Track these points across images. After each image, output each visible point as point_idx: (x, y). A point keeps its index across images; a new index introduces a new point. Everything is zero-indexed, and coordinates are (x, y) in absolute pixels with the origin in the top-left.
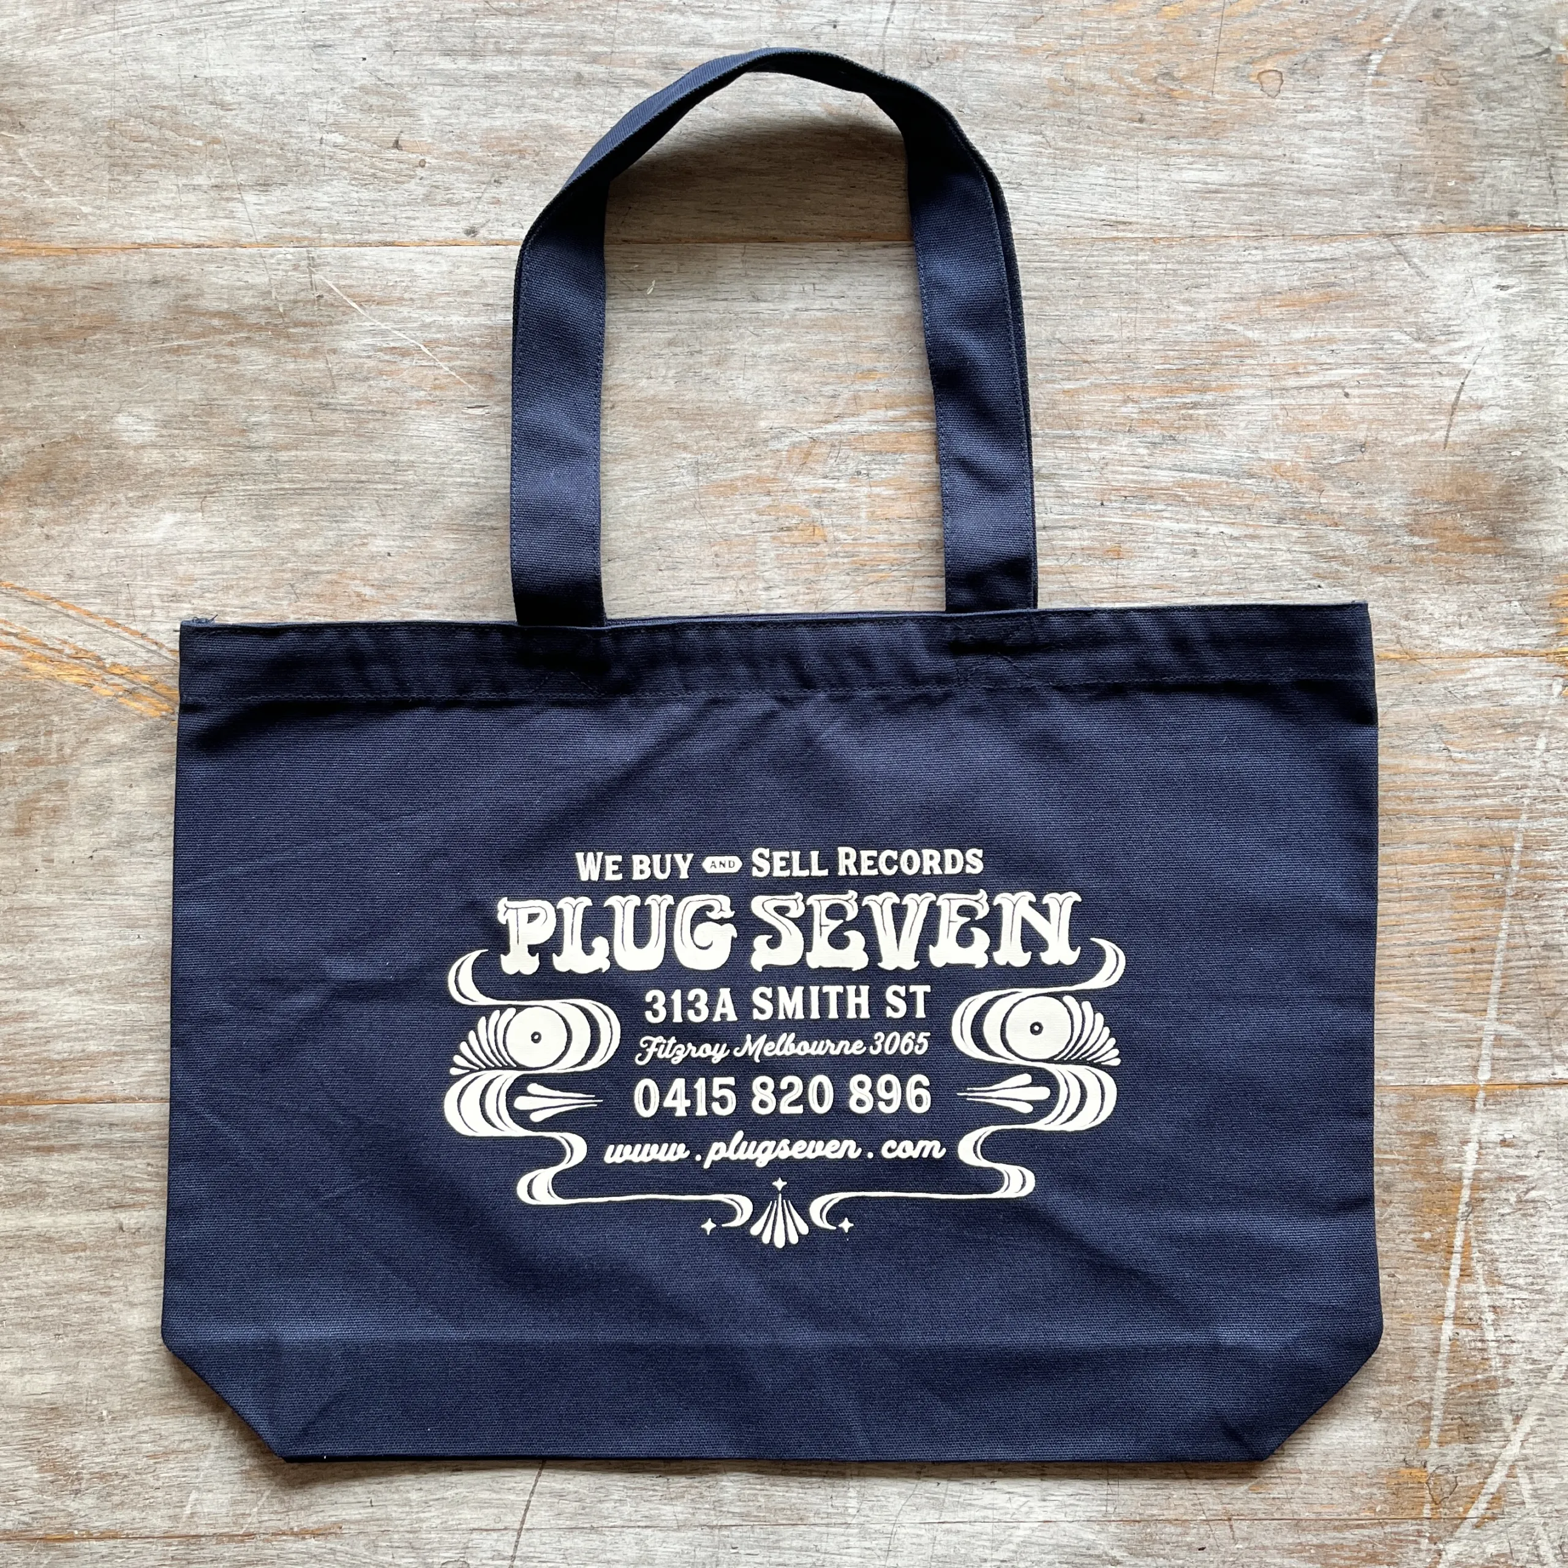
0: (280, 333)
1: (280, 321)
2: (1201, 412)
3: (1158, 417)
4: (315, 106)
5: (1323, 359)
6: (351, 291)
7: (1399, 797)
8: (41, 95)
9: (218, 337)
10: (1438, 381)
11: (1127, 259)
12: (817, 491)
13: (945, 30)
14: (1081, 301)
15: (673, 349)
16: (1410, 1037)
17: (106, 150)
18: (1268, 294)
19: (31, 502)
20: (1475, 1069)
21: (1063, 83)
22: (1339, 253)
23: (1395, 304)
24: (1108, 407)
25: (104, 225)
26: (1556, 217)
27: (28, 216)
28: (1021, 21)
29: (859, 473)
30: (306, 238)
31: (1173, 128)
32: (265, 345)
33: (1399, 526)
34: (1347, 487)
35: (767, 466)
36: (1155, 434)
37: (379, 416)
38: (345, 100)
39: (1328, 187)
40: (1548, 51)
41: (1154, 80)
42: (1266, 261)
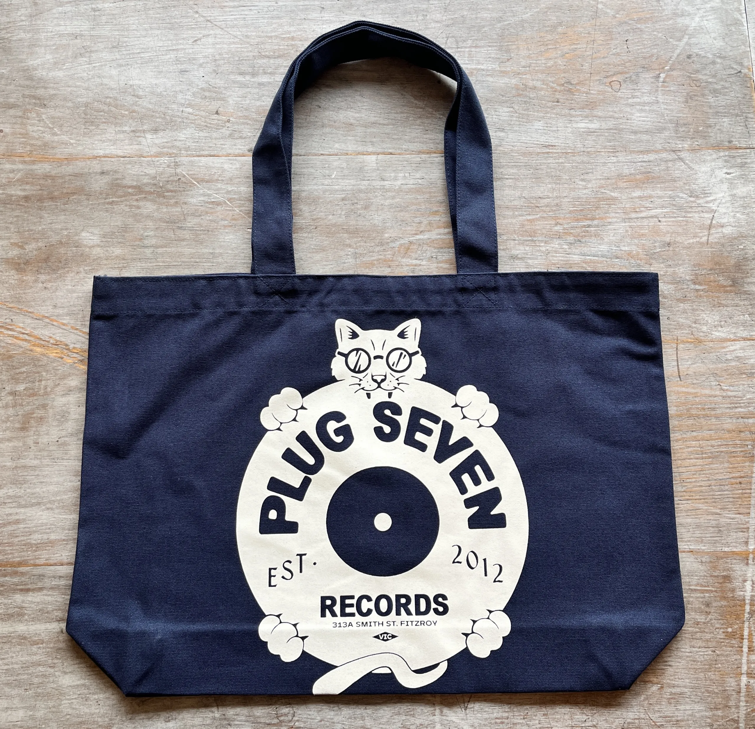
0: (161, 195)
1: (160, 190)
2: (592, 229)
3: (572, 231)
4: (180, 96)
5: (648, 205)
6: (194, 176)
7: (698, 408)
8: (54, 92)
9: (131, 197)
10: (702, 215)
11: (554, 161)
12: (413, 265)
13: (467, 64)
14: (534, 180)
15: (344, 202)
16: (713, 527)
17: (83, 115)
18: (620, 177)
19: (38, 272)
20: (747, 543)
21: (522, 86)
22: (652, 159)
23: (679, 181)
24: (548, 227)
25: (80, 148)
26: (750, 143)
27: (46, 145)
28: (501, 60)
29: (432, 257)
30: (173, 153)
31: (573, 105)
32: (153, 201)
33: (688, 281)
34: (663, 263)
35: (389, 254)
36: (571, 239)
37: (206, 232)
38: (194, 94)
39: (645, 130)
40: (740, 72)
41: (563, 85)
42: (618, 162)
